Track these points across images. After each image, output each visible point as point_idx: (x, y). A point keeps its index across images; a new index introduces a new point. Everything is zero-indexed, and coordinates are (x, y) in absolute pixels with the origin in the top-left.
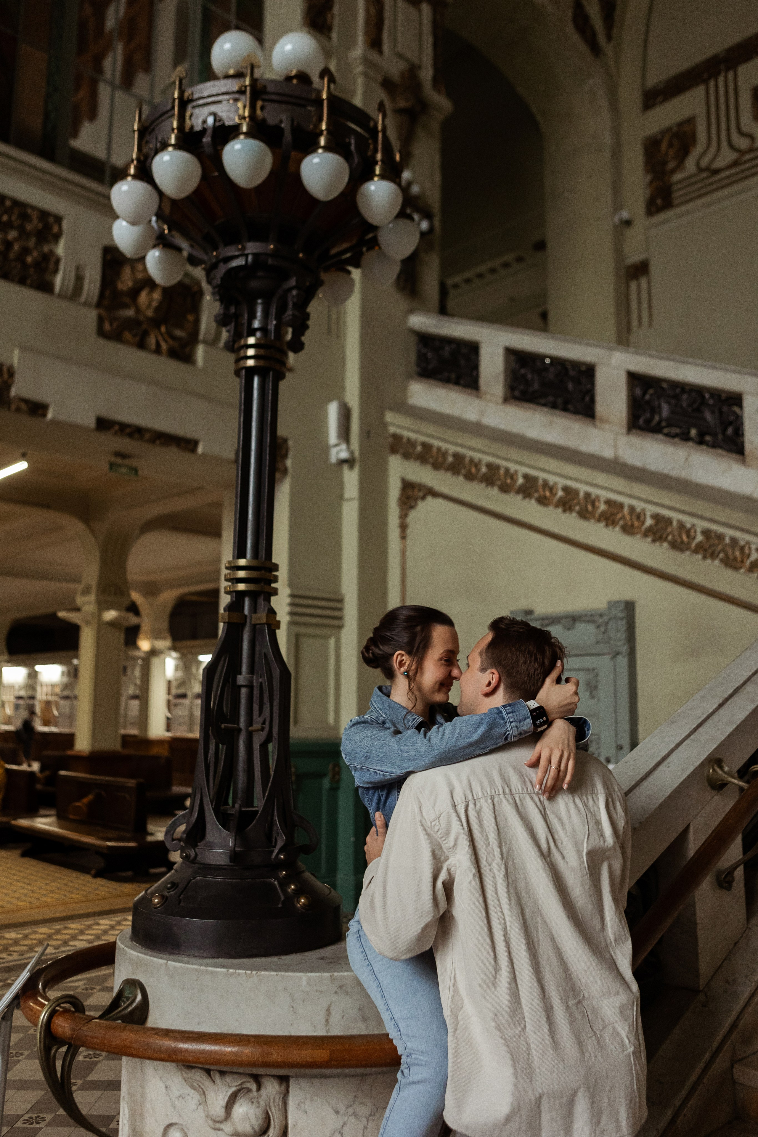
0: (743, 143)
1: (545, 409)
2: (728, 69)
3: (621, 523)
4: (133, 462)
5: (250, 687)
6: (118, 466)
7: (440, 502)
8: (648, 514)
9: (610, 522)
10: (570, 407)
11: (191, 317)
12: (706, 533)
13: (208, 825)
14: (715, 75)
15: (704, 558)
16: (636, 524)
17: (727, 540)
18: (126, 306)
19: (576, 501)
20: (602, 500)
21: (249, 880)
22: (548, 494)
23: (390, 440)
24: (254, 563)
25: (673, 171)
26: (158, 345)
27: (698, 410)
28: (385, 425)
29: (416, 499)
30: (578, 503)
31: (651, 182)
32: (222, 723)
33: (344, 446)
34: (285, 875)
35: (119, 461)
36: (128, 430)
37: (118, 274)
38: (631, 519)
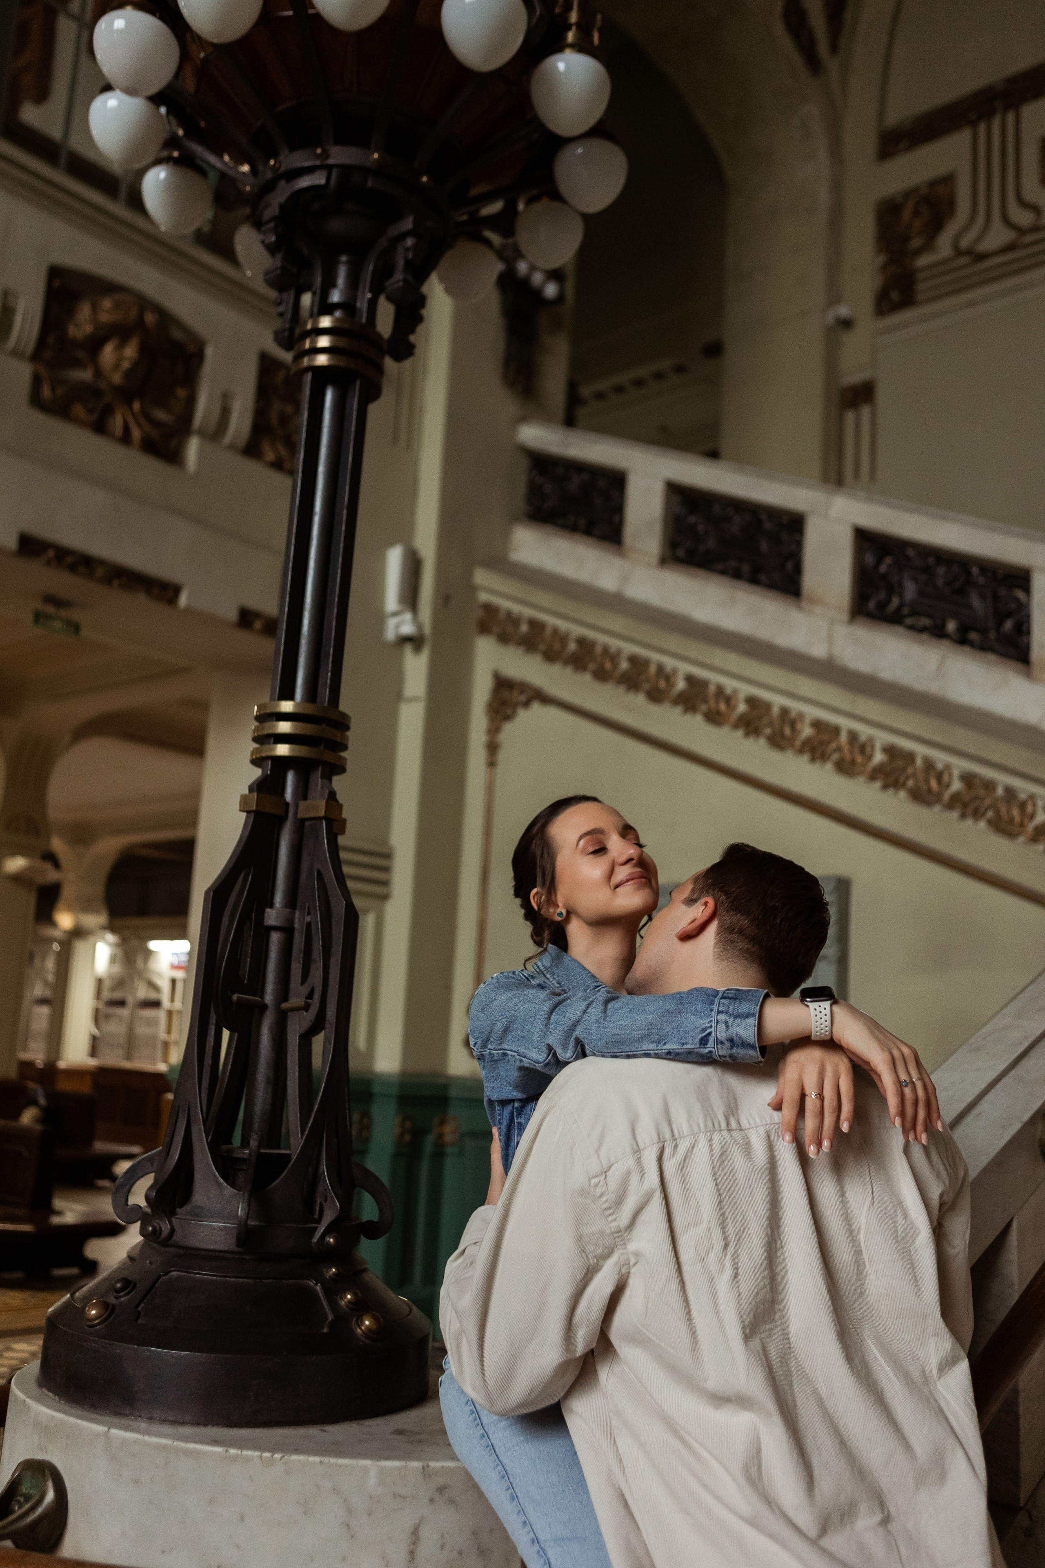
0: (1024, 218)
1: (724, 580)
2: (1006, 109)
3: (836, 756)
4: (75, 615)
5: (288, 930)
6: (49, 617)
7: (553, 712)
8: (878, 745)
9: (818, 755)
10: (763, 577)
11: (181, 393)
12: (968, 779)
13: (198, 1177)
14: (987, 116)
15: (963, 816)
16: (859, 759)
17: (1000, 791)
18: (78, 364)
19: (765, 720)
20: (808, 720)
21: (270, 1281)
22: (723, 707)
23: (480, 613)
24: (309, 709)
25: (918, 252)
26: (127, 429)
27: (961, 592)
28: (473, 589)
29: (515, 706)
30: (771, 724)
31: (884, 267)
32: (233, 993)
33: (408, 616)
34: (334, 1274)
35: (51, 610)
36: (69, 559)
37: (70, 312)
38: (851, 752)
